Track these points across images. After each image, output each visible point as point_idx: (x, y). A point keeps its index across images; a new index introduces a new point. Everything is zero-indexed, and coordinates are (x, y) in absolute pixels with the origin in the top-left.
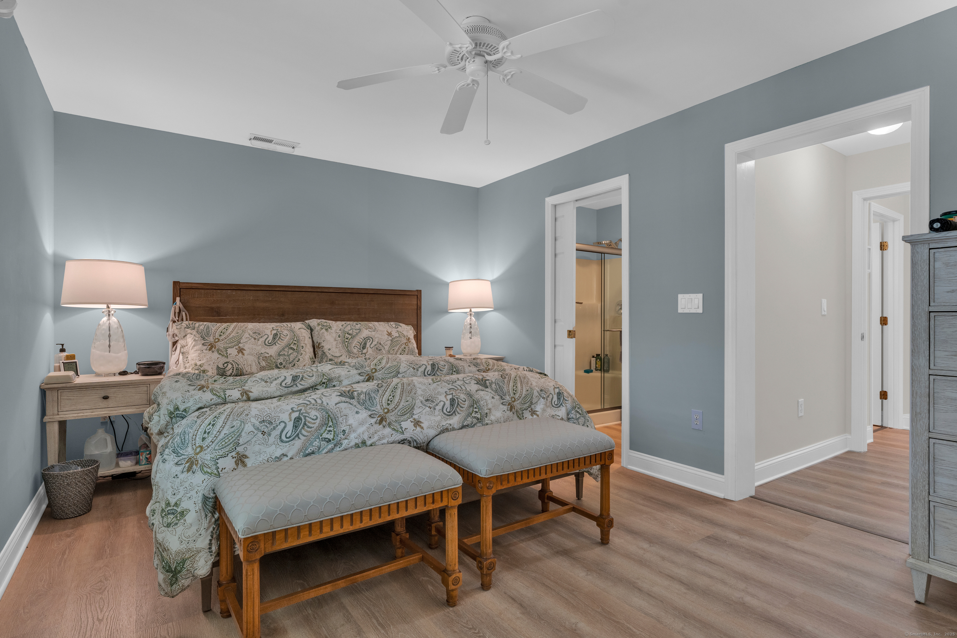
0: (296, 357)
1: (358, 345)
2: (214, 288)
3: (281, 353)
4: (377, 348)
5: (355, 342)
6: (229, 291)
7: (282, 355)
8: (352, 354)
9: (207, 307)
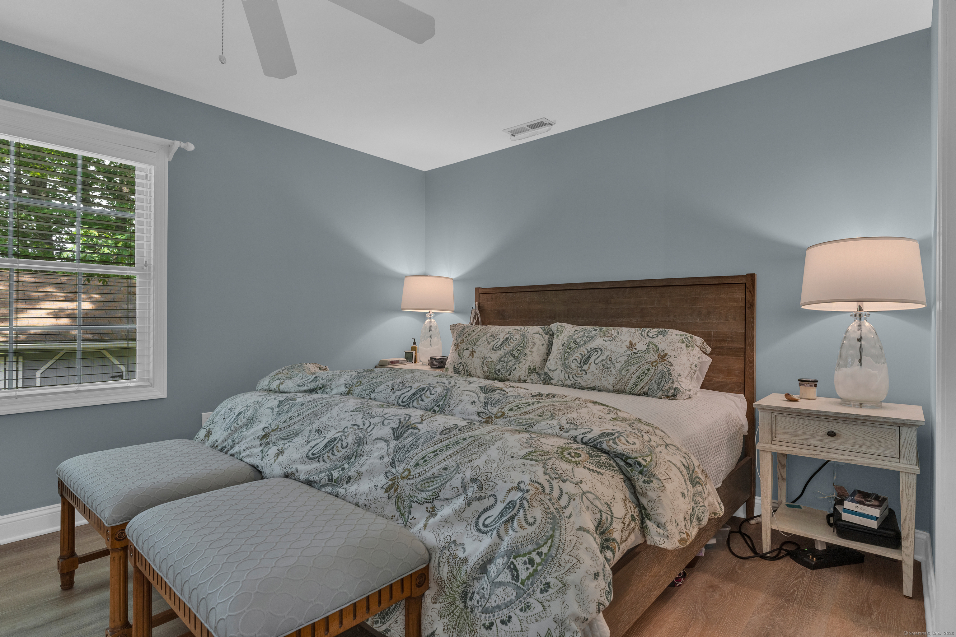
0: (513, 365)
1: (579, 358)
2: (501, 291)
3: (502, 360)
4: (603, 365)
5: (577, 355)
6: (511, 294)
7: (502, 361)
8: (568, 370)
9: (496, 310)
